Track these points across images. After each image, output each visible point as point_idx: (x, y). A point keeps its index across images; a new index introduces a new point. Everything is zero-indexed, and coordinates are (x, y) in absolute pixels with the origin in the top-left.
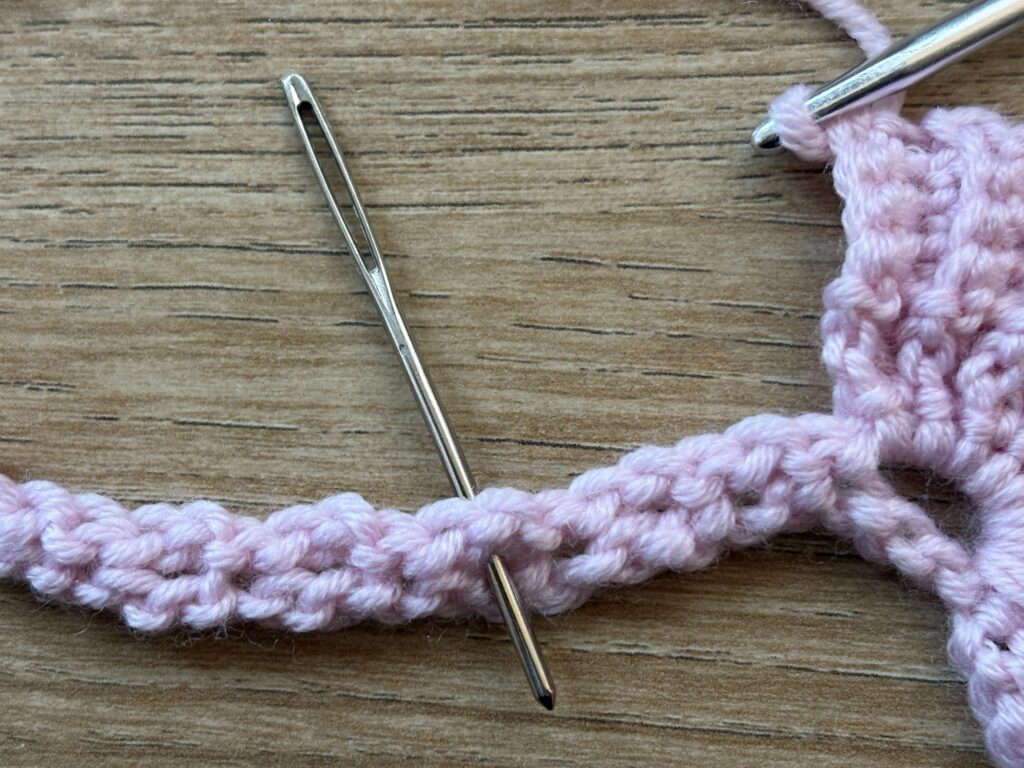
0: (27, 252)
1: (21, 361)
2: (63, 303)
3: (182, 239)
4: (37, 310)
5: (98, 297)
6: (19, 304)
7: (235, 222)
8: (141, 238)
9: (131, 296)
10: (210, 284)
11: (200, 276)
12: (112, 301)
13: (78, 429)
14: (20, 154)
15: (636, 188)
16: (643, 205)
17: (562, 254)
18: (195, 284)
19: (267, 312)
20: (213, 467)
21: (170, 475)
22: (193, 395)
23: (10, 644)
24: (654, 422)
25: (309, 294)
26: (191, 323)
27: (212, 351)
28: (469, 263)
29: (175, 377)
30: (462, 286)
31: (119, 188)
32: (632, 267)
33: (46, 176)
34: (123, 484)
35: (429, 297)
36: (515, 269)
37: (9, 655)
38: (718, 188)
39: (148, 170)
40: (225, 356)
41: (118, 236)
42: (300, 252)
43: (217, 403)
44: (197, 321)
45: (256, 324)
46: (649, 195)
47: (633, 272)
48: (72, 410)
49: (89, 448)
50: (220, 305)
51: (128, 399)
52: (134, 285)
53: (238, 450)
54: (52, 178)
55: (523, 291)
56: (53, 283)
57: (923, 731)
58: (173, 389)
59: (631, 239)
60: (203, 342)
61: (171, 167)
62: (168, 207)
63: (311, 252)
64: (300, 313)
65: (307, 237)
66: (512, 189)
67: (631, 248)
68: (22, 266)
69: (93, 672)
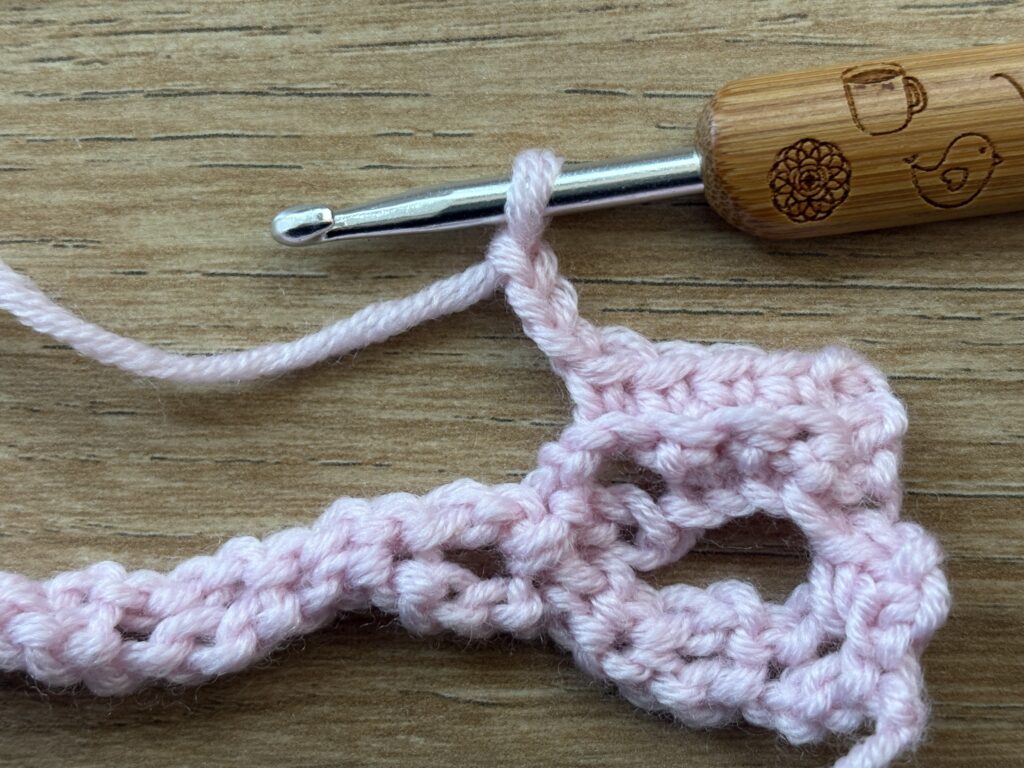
0: (41, 106)
1: (44, 218)
2: (82, 157)
3: (199, 86)
4: (56, 165)
5: (118, 150)
6: (38, 160)
7: (252, 66)
8: (158, 88)
9: (151, 148)
10: (230, 132)
11: (220, 123)
12: (132, 153)
13: (107, 284)
14: (29, 6)
15: (659, 13)
16: (667, 31)
17: (586, 85)
18: (215, 132)
19: (290, 158)
20: (245, 317)
21: (203, 327)
22: (221, 245)
23: (53, 501)
24: (685, 253)
25: (331, 137)
26: (214, 172)
27: (236, 200)
28: (492, 99)
29: (201, 229)
30: (486, 123)
31: (132, 37)
32: (658, 96)
33: (56, 27)
34: (156, 338)
35: (452, 136)
36: (539, 104)
37: (53, 512)
38: (742, 10)
39: (160, 16)
40: (250, 205)
41: (133, 86)
42: (320, 95)
43: (244, 253)
44: (221, 169)
45: (279, 171)
46: (672, 20)
47: (659, 100)
48: (100, 266)
49: (119, 303)
50: (242, 152)
51: (155, 252)
52: (153, 136)
53: (269, 299)
54: (63, 29)
55: (548, 126)
56: (71, 137)
57: (960, 545)
58: (200, 240)
59: (656, 67)
60: (227, 192)
61: (183, 13)
62: (183, 54)
63: (330, 95)
64: (323, 157)
65: (326, 79)
66: (532, 21)
67: (655, 76)
68: (38, 121)
69: (140, 525)
